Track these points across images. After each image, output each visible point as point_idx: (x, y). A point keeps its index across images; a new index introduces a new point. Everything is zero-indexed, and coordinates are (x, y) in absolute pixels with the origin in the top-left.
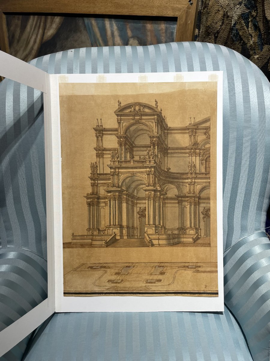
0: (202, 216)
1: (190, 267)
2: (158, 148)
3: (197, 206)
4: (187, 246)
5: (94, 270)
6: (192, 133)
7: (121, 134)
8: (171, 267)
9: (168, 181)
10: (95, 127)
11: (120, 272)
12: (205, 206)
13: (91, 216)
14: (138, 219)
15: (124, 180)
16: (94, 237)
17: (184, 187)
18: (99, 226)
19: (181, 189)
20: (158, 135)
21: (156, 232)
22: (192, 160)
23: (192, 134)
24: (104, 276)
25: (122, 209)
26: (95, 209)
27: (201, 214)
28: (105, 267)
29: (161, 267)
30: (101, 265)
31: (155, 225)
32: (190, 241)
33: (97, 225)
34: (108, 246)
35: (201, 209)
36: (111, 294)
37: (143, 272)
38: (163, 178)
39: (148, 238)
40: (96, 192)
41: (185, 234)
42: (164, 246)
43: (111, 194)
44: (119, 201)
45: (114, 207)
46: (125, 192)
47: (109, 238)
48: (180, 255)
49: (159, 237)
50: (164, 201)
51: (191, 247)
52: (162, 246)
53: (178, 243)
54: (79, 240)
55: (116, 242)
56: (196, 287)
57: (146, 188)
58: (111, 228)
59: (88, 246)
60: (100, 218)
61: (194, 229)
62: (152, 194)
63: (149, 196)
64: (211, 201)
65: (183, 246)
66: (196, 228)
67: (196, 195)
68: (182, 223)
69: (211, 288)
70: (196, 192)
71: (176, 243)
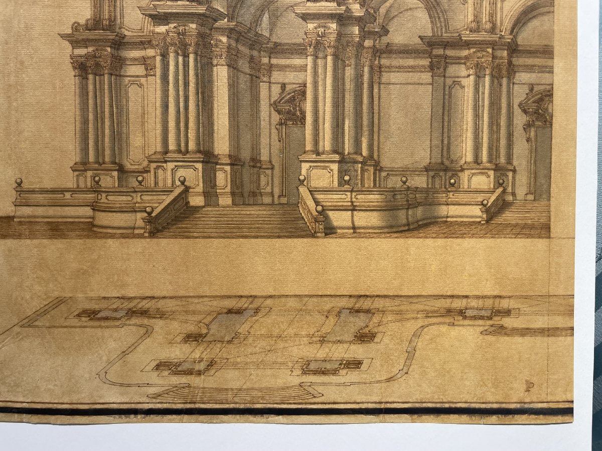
0: (520, 119)
1: (469, 313)
3: (504, 81)
4: (462, 236)
5: (103, 323)
8: (400, 313)
11: (204, 331)
12: (532, 81)
13: (91, 117)
14: (274, 131)
16: (104, 195)
17: (457, 4)
18: (121, 153)
19: (444, 12)
21: (342, 182)
24: (142, 347)
25: (212, 92)
26: (106, 87)
27: (517, 111)
28: (144, 313)
29: (361, 314)
30: (131, 305)
31: (341, 154)
32: (472, 217)
33: (113, 150)
34: (159, 231)
35: (520, 93)
36: (169, 417)
37: (291, 331)
39: (311, 204)
40: (110, 20)
41: (453, 189)
42: (372, 233)
43: (167, 27)
44: (201, 56)
45: (181, 82)
46: (226, 20)
47: (160, 203)
48: (433, 267)
49: (354, 200)
50: (377, 62)
51: (474, 239)
52: (365, 233)
53: (425, 222)
54: (45, 208)
55: (187, 217)
56: (493, 390)
57: (309, 7)
58: (169, 161)
59: (77, 233)
60: (125, 124)
61: (489, 169)
62: (330, 31)
63: (316, 39)
64: (555, 61)
65: (446, 235)
66: (496, 165)
67: (501, 37)
68: (445, 148)
69: (549, 390)
70: (501, 24)
71: (418, 221)
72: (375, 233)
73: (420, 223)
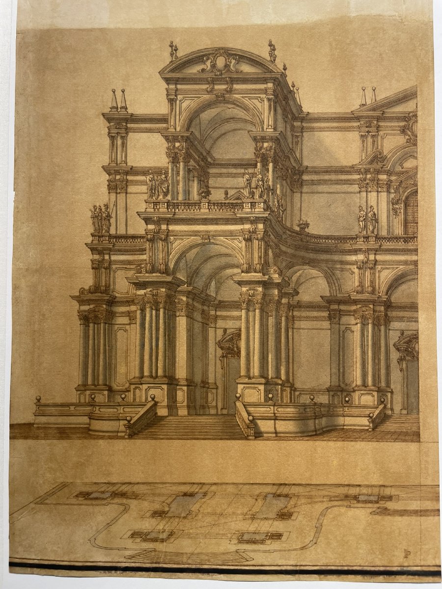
0: (395, 355)
1: (362, 498)
2: (274, 168)
3: (382, 328)
4: (355, 440)
5: (94, 502)
6: (367, 129)
7: (175, 129)
8: (310, 497)
9: (303, 258)
10: (107, 110)
11: (166, 509)
12: (402, 328)
13: (90, 352)
14: (218, 362)
15: (183, 255)
16: (97, 408)
17: (347, 274)
18: (110, 378)
19: (338, 279)
20: (277, 134)
21: (267, 399)
22: (369, 202)
23: (369, 132)
24: (121, 521)
25: (175, 334)
26: (102, 332)
27: (392, 349)
28: (123, 495)
29: (282, 498)
30: (115, 489)
31: (266, 378)
32: (362, 426)
33: (105, 376)
34: (135, 434)
35: (394, 336)
36: (140, 573)
37: (230, 510)
38: (289, 251)
39: (245, 415)
40: (106, 286)
41: (348, 405)
42: (289, 437)
43: (145, 291)
44: (168, 310)
45: (154, 328)
46: (186, 286)
47: (137, 414)
48: (335, 462)
49: (276, 412)
50: (291, 314)
51: (364, 443)
52: (284, 437)
53: (328, 429)
54: (56, 417)
55: (155, 424)
56: (380, 557)
57: (243, 276)
58: (144, 384)
59: (78, 435)
60: (114, 358)
61: (373, 391)
62: (257, 293)
63: (248, 298)
64: (419, 313)
65: (343, 439)
66: (379, 388)
67: (379, 297)
68: (341, 375)
69: (422, 557)
70: (379, 288)
71: (323, 428)
72: (291, 437)
73: (324, 430)
